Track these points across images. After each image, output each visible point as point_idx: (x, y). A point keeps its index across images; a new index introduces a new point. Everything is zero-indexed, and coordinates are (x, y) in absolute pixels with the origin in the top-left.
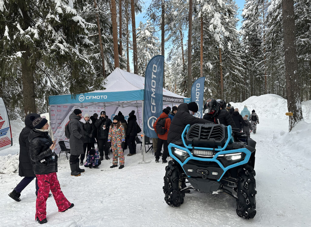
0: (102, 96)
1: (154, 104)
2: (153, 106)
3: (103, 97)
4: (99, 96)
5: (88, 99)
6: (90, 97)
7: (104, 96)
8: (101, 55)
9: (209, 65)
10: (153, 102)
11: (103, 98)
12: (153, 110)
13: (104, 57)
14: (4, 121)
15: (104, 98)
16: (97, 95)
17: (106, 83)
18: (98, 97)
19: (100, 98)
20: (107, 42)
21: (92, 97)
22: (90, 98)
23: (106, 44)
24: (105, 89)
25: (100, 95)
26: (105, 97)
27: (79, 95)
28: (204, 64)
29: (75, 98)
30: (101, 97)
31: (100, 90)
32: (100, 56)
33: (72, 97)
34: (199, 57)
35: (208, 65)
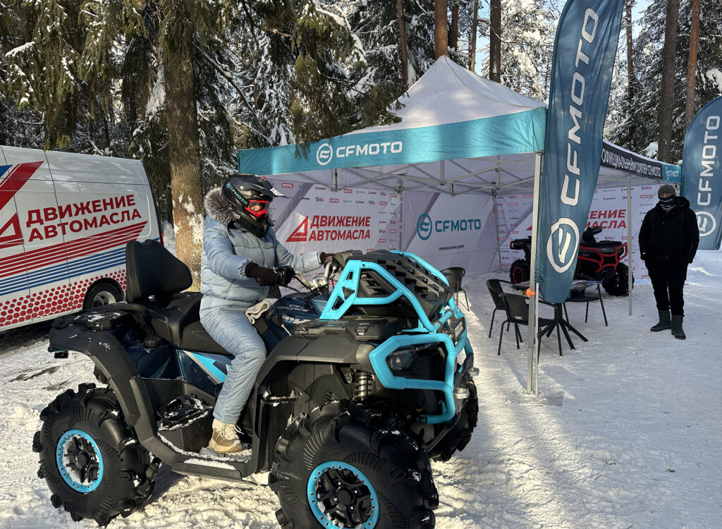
0: (385, 145)
1: (576, 171)
2: (573, 177)
3: (389, 147)
4: (377, 145)
5: (343, 156)
6: (350, 150)
7: (393, 144)
8: (400, 51)
9: (714, 78)
10: (572, 164)
11: (389, 151)
12: (571, 194)
13: (407, 54)
14: (146, 222)
15: (392, 150)
16: (369, 143)
17: (404, 106)
18: (374, 149)
19: (378, 151)
20: (418, 11)
21: (355, 149)
22: (348, 152)
23: (415, 17)
24: (398, 120)
25: (380, 141)
26: (397, 147)
27: (317, 144)
28: (699, 73)
29: (305, 155)
30: (382, 148)
31: (382, 124)
32: (396, 51)
33: (297, 151)
34: (684, 52)
35: (711, 78)
